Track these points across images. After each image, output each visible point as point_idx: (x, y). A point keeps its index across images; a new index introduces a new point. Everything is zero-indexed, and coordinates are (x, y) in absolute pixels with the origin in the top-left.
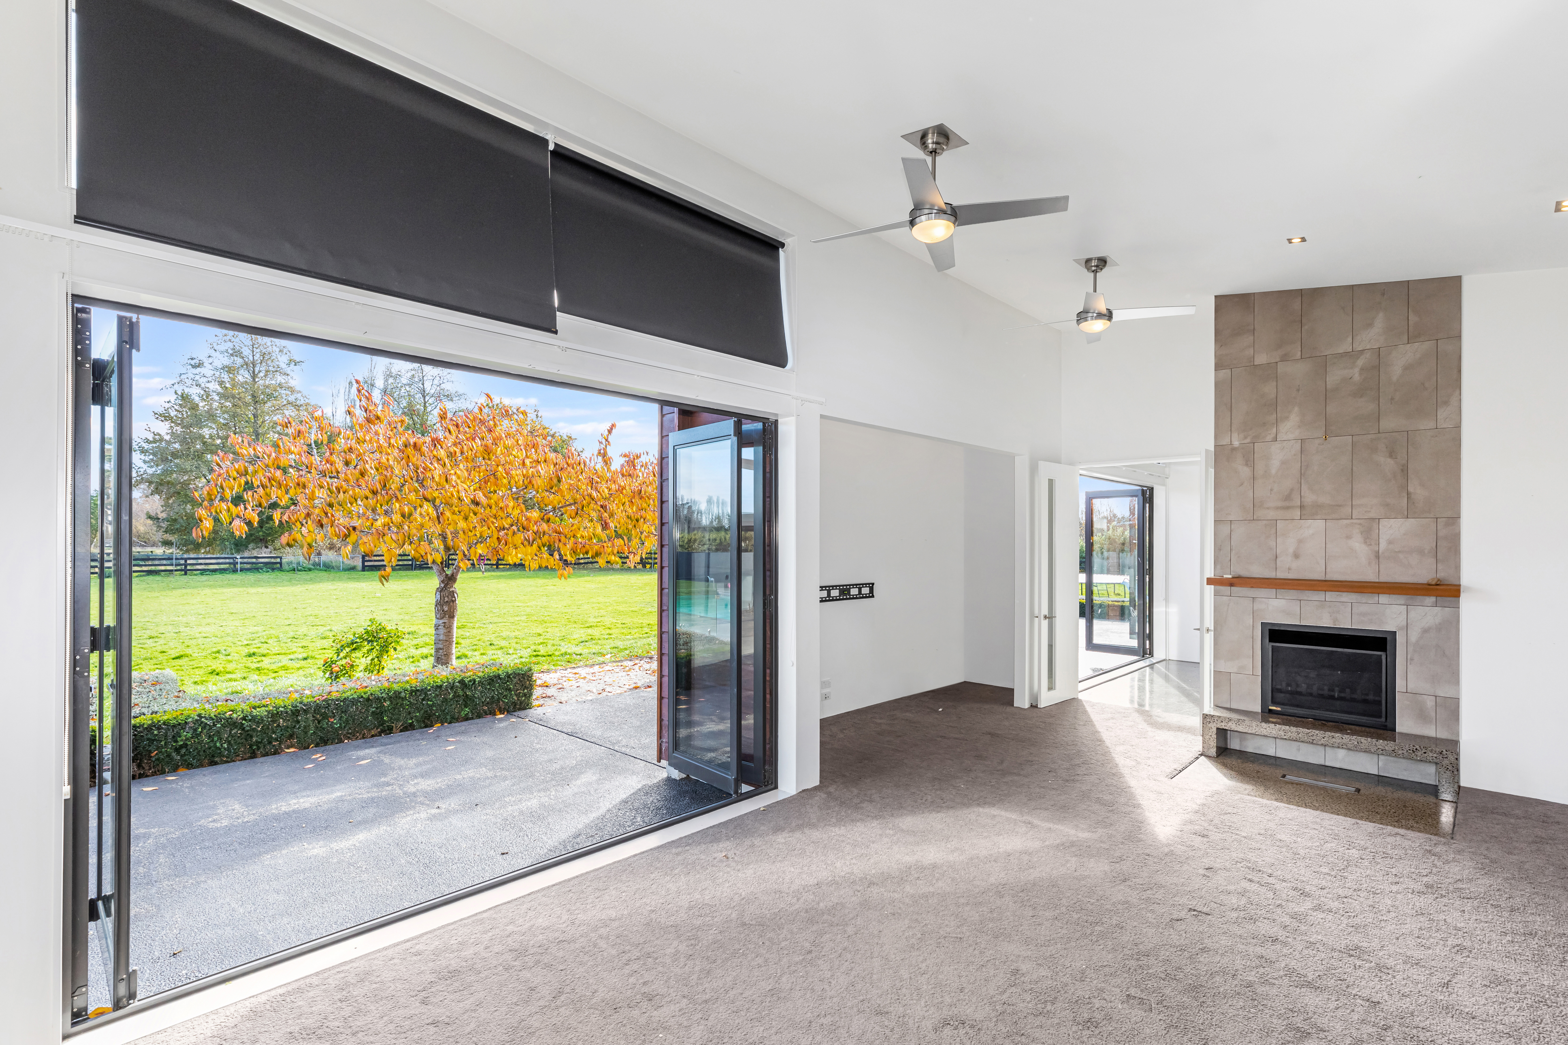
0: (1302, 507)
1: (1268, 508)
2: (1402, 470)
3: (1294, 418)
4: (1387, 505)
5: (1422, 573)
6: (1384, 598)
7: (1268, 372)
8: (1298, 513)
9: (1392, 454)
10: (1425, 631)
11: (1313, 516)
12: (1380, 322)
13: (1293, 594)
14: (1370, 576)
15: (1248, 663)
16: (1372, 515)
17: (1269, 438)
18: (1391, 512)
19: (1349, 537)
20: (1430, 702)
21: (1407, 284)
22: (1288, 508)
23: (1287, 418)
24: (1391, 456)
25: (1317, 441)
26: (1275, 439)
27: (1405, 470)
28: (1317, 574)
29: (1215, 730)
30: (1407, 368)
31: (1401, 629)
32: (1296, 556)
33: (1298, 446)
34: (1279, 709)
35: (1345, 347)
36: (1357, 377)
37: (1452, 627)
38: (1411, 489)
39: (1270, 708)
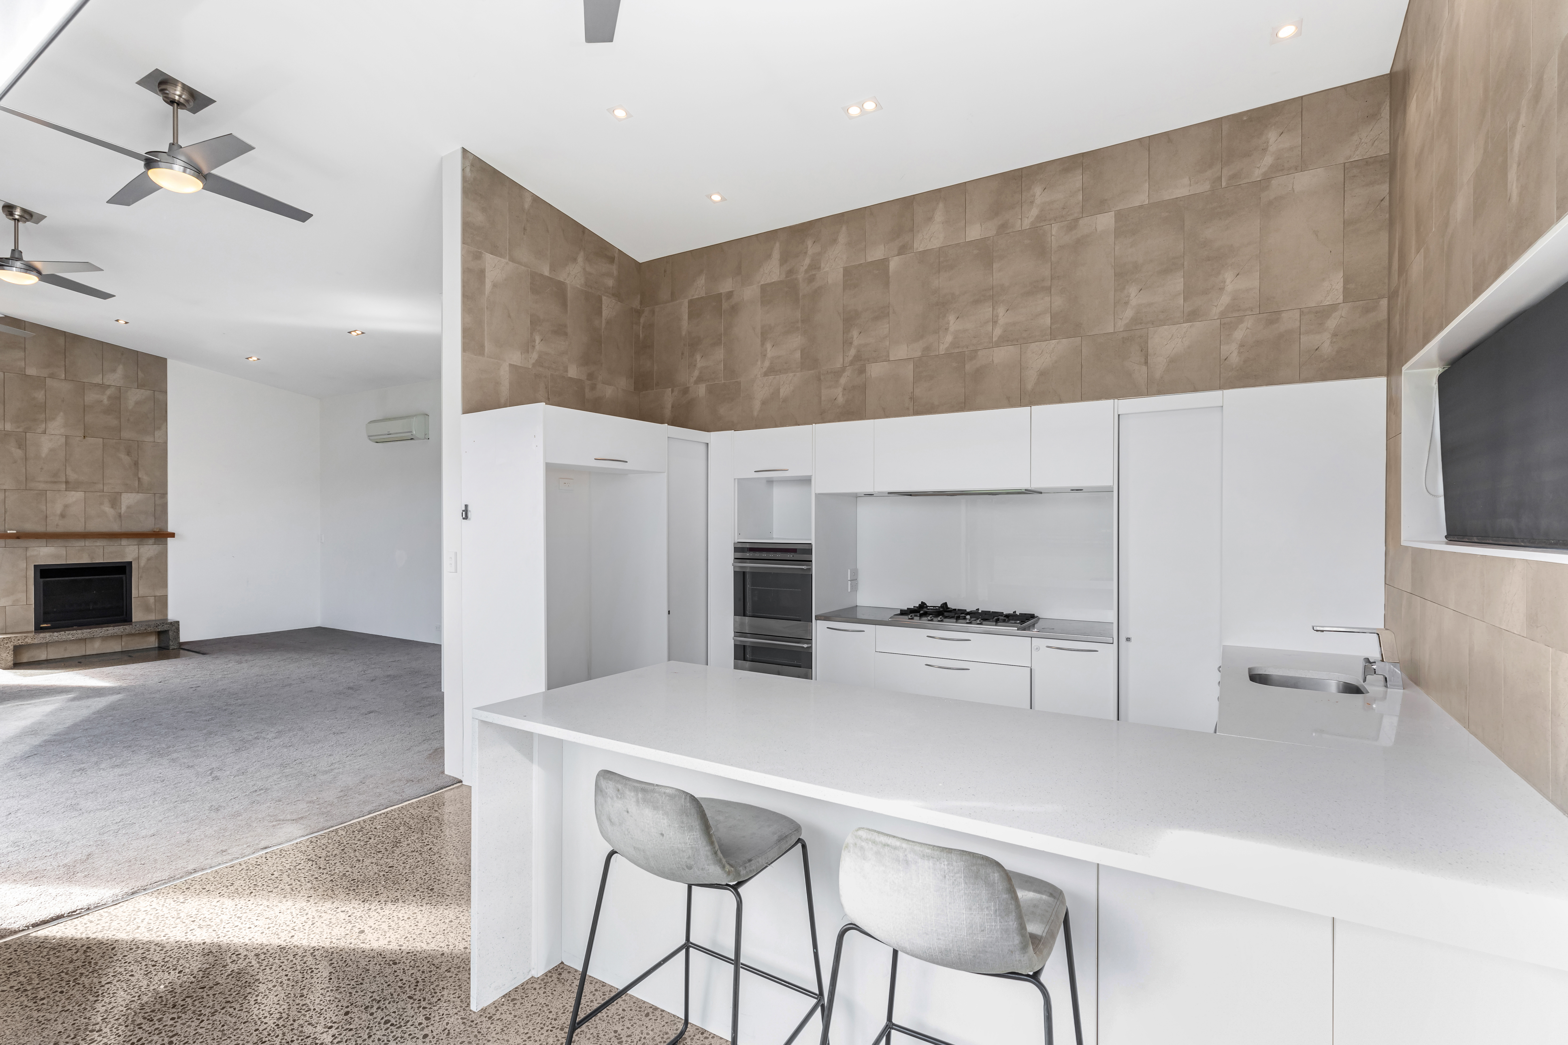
0: (67, 482)
1: (39, 482)
2: (135, 464)
3: (60, 420)
4: (127, 485)
5: (148, 525)
6: (124, 542)
7: (39, 383)
8: (64, 486)
9: (128, 453)
10: (149, 559)
11: (75, 489)
12: (120, 370)
13: (60, 542)
14: (115, 528)
15: (22, 596)
16: (117, 490)
17: (39, 430)
18: (129, 489)
19: (101, 504)
20: (152, 600)
21: (137, 353)
22: (55, 482)
23: (54, 419)
24: (128, 455)
25: (78, 439)
26: (44, 432)
27: (136, 464)
28: (79, 528)
29: (12, 647)
30: (138, 403)
31: (135, 559)
32: (63, 516)
33: (63, 440)
34: (49, 625)
35: (98, 380)
36: (106, 401)
37: (163, 557)
38: (140, 476)
39: (42, 626)
